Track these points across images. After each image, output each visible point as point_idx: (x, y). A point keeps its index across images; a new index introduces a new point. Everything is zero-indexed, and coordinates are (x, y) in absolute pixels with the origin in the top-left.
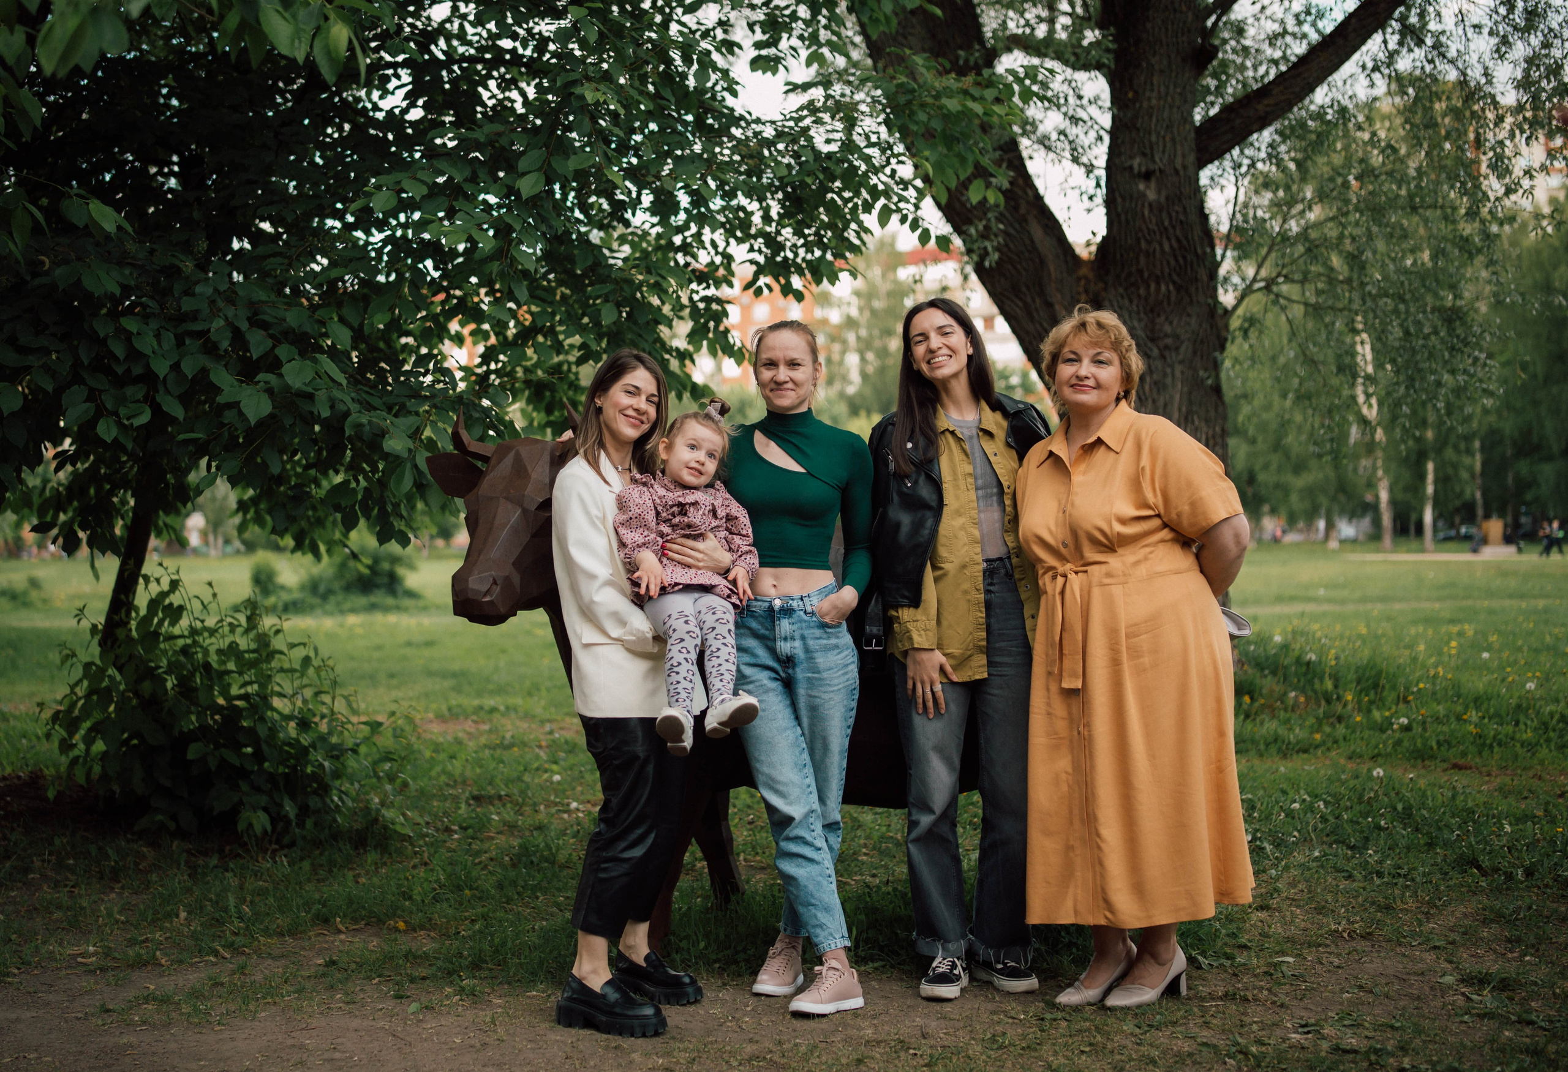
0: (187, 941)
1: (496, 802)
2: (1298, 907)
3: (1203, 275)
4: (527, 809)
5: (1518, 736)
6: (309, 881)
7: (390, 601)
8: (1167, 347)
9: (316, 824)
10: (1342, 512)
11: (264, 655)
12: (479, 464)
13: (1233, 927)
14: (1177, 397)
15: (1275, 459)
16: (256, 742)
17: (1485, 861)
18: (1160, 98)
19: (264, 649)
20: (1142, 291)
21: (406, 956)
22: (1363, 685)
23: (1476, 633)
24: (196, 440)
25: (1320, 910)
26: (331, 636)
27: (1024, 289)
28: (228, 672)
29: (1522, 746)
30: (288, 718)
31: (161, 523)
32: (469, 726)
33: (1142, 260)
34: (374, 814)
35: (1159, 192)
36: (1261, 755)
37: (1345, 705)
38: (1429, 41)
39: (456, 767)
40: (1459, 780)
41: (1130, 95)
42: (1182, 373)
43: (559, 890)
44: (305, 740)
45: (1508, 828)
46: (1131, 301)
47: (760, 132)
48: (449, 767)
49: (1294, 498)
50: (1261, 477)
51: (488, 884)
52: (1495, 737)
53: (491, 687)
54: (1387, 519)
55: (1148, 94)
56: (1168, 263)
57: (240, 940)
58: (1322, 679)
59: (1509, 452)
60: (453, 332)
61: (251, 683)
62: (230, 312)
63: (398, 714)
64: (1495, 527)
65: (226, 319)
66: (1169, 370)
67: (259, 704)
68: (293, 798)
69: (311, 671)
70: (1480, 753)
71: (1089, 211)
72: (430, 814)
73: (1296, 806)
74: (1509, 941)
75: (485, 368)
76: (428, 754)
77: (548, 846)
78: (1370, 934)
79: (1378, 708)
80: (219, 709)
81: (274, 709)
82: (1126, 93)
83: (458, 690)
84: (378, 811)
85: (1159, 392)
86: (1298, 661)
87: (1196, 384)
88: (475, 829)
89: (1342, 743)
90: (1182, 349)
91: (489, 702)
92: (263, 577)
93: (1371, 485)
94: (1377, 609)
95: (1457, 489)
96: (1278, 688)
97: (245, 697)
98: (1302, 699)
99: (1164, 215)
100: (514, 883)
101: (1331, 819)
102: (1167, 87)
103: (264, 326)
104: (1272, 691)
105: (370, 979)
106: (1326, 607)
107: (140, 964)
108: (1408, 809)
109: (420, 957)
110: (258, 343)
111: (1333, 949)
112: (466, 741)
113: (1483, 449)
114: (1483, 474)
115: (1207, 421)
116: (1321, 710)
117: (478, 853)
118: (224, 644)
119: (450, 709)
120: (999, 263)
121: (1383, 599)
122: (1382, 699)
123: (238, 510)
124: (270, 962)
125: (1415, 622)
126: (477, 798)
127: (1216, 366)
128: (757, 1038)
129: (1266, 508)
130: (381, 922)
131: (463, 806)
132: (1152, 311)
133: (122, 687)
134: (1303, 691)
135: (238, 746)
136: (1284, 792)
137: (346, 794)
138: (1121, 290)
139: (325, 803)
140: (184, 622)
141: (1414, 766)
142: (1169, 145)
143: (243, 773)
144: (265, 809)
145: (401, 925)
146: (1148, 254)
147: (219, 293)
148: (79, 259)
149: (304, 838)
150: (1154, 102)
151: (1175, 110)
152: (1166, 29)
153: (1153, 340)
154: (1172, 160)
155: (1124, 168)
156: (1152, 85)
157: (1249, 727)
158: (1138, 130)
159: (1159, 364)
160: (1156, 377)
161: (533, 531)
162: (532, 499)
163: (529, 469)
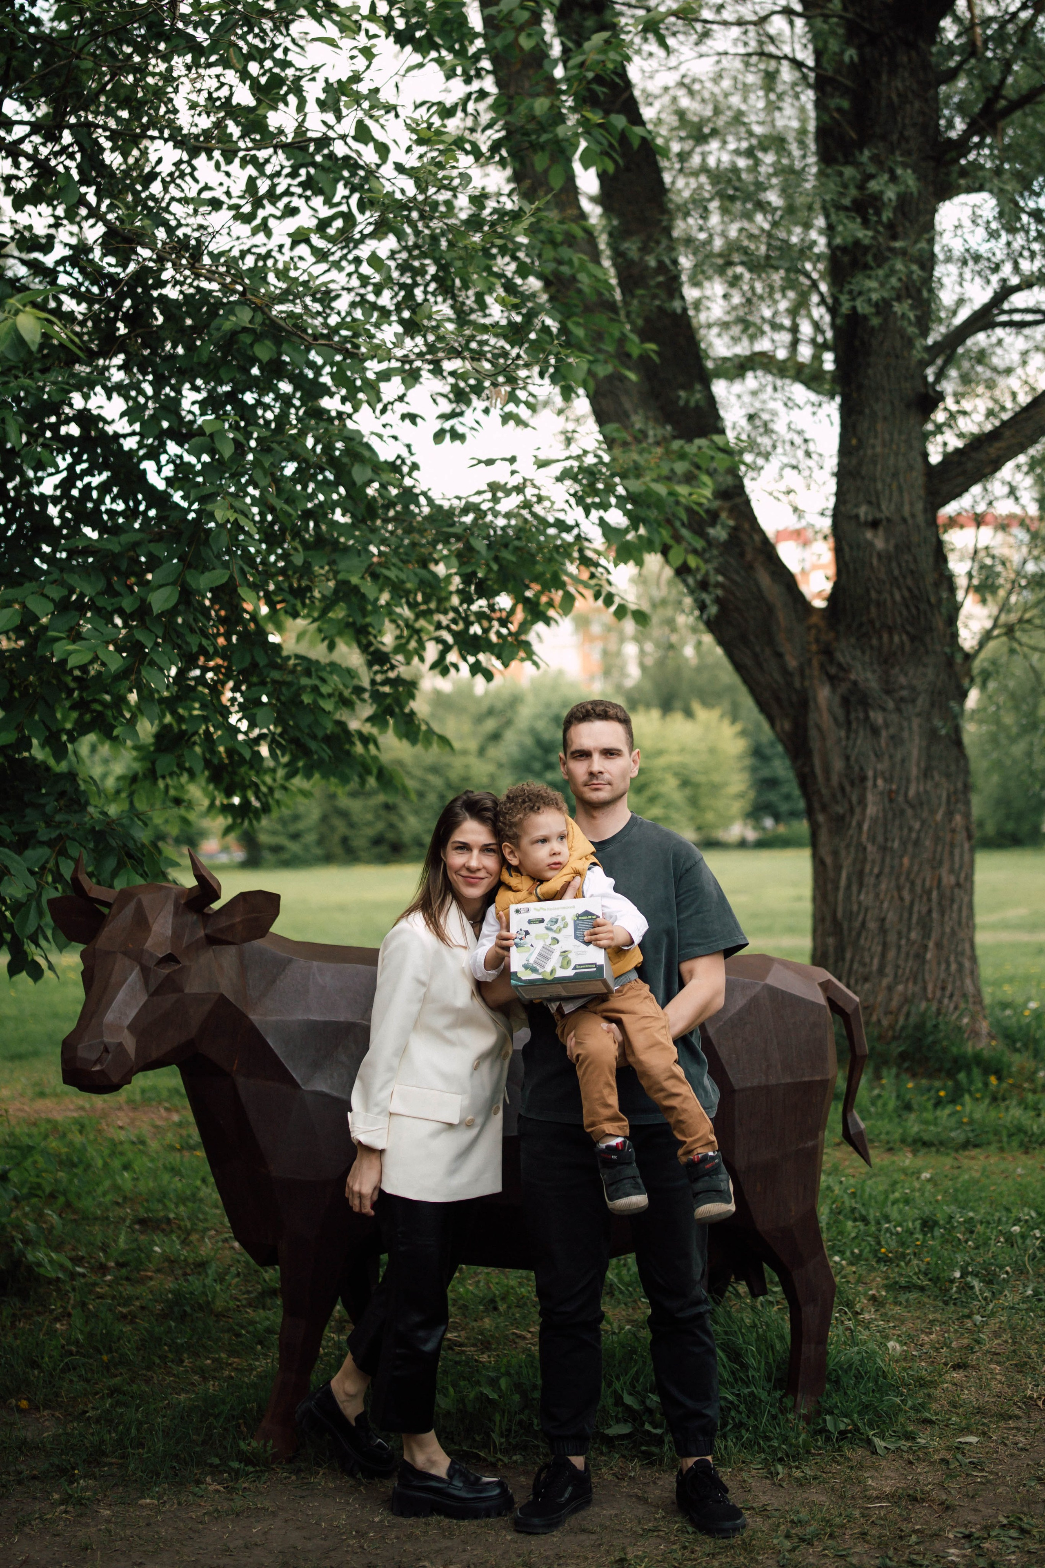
1: (163, 1230)
8: (902, 699)
12: (101, 909)
13: (921, 1397)
14: (915, 752)
18: (884, 445)
20: (875, 642)
21: (20, 1446)
27: (752, 638)
33: (873, 610)
34: (17, 1255)
35: (887, 541)
41: (854, 442)
42: (920, 726)
46: (863, 652)
55: (872, 441)
56: (901, 614)
66: (905, 724)
73: (1016, 1228)
82: (850, 440)
85: (896, 746)
87: (933, 735)
90: (920, 701)
96: (1029, 1065)
99: (894, 564)
102: (891, 434)
104: (1021, 1070)
111: (1023, 1424)
115: (948, 776)
117: (127, 1301)
120: (719, 612)
132: (886, 662)
138: (853, 640)
142: (896, 494)
145: (24, 1404)
146: (878, 604)
150: (878, 449)
151: (900, 458)
152: (889, 376)
153: (888, 692)
154: (899, 509)
155: (850, 518)
156: (876, 431)
157: (993, 1114)
158: (863, 478)
159: (895, 717)
160: (892, 730)
161: (152, 989)
162: (151, 955)
163: (150, 920)
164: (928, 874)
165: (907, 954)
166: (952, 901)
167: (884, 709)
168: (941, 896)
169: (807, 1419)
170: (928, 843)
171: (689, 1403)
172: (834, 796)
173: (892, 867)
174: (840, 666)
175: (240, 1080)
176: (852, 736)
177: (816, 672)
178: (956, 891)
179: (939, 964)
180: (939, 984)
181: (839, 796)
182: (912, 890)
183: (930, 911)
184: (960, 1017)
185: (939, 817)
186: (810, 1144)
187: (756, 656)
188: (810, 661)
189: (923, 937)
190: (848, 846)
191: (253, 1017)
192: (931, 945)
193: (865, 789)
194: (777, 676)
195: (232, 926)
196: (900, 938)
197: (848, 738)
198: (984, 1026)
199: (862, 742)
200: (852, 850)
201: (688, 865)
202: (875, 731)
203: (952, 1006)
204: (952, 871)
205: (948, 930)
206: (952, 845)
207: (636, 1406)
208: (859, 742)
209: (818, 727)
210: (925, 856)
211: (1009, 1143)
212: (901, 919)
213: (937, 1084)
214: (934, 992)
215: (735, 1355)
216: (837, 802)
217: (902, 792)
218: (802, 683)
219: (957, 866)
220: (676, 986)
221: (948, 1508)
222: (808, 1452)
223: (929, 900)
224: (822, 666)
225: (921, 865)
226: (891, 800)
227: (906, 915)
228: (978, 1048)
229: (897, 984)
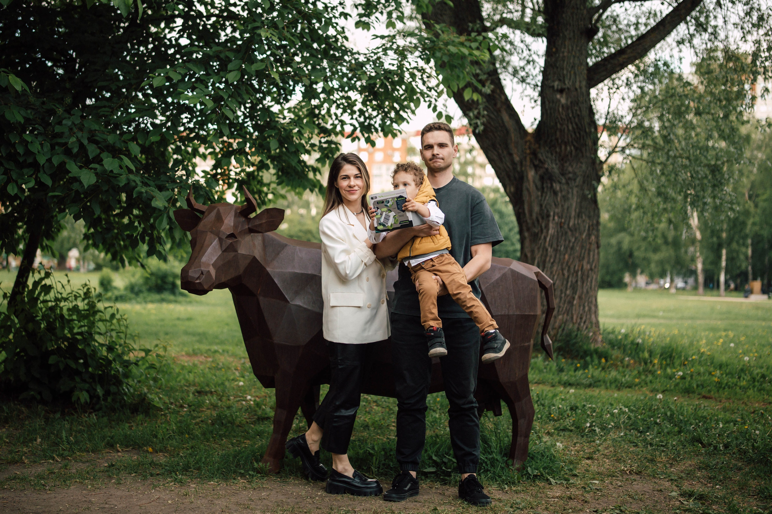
0: (39, 452)
1: (209, 395)
2: (608, 459)
3: (590, 143)
4: (224, 399)
5: (738, 384)
6: (106, 427)
7: (172, 297)
8: (569, 179)
9: (113, 400)
10: (678, 274)
11: (91, 312)
12: (198, 214)
13: (571, 467)
14: (574, 204)
15: (644, 245)
16: (85, 357)
17: (705, 440)
18: (568, 52)
19: (92, 311)
20: (558, 150)
21: (150, 464)
22: (664, 356)
23: (734, 336)
24: (58, 196)
25: (618, 460)
26: (138, 314)
27: (498, 146)
28: (73, 320)
29: (740, 388)
30: (102, 345)
31: (44, 244)
32: (202, 359)
33: (558, 133)
34: (143, 396)
35: (567, 99)
36: (607, 388)
37: (654, 366)
38: (710, 30)
39: (191, 377)
40: (704, 403)
41: (554, 50)
42: (577, 192)
43: (234, 437)
44: (110, 357)
45: (721, 426)
46: (552, 154)
47: (358, 59)
48: (187, 377)
49: (653, 265)
50: (636, 254)
51: (197, 432)
52: (727, 383)
53: (217, 341)
54: (701, 279)
55: (562, 50)
56: (571, 136)
57: (66, 453)
58: (643, 352)
59: (766, 246)
60: (201, 153)
61: (84, 326)
62: (80, 134)
63: (160, 346)
64: (757, 285)
65: (77, 137)
66: (570, 191)
67: (88, 337)
68: (102, 386)
69: (115, 321)
70: (718, 391)
71: (533, 108)
72: (174, 398)
73: (616, 411)
74: (710, 478)
75: (214, 171)
76: (177, 370)
77: (231, 415)
78: (640, 472)
79: (671, 368)
80: (67, 339)
81: (96, 341)
82: (552, 49)
83: (200, 342)
84: (145, 394)
85: (565, 201)
86: (632, 343)
87: (584, 197)
88: (195, 407)
89: (649, 384)
90: (578, 180)
91: (215, 348)
92: (105, 282)
93: (693, 260)
94: (687, 323)
95: (738, 264)
96: (620, 356)
97: (81, 334)
98: (632, 362)
99: (570, 111)
100: (211, 432)
101: (633, 418)
102: (572, 47)
103: (96, 142)
104: (617, 357)
105: (130, 473)
106: (662, 321)
107: (14, 462)
108: (672, 415)
109: (157, 465)
110: (92, 151)
111: (621, 478)
112: (199, 365)
113: (752, 244)
114: (752, 257)
115: (589, 217)
116: (641, 368)
117: (195, 418)
118: (71, 305)
119: (194, 350)
120: (484, 131)
121: (692, 318)
122: (673, 364)
123: (84, 239)
124: (81, 464)
125: (705, 330)
126: (199, 392)
127: (595, 189)
128: (319, 507)
129: (639, 271)
130: (140, 447)
131: (191, 395)
132: (562, 159)
133: (18, 326)
134: (633, 358)
135: (76, 359)
136: (612, 405)
137: (131, 386)
138: (547, 148)
139: (119, 390)
140: (52, 295)
141: (683, 396)
142: (573, 76)
143: (78, 373)
144: (88, 391)
145: (150, 450)
146: (561, 131)
147: (75, 125)
148: (6, 104)
149: (106, 406)
150: (566, 54)
151: (576, 59)
152: (573, 17)
153: (563, 174)
154: (574, 83)
155: (550, 87)
156: (565, 45)
157: (603, 374)
158: (557, 68)
159: (565, 187)
160: (564, 193)
161: (224, 249)
162: (224, 233)
163: (224, 218)
164: (577, 263)
165: (565, 301)
166: (588, 277)
167: (560, 183)
168: (583, 274)
169: (518, 470)
170: (578, 248)
171: (466, 448)
172: (533, 223)
173: (560, 259)
174: (540, 160)
175: (261, 298)
176: (544, 195)
177: (528, 163)
178: (590, 272)
179: (580, 306)
180: (579, 316)
181: (536, 223)
182: (569, 271)
183: (577, 281)
184: (589, 332)
185: (584, 236)
186: (527, 344)
187: (499, 155)
188: (525, 158)
189: (573, 293)
190: (539, 248)
191: (268, 269)
192: (576, 297)
193: (549, 221)
194: (509, 164)
195: (261, 224)
196: (561, 293)
197: (542, 196)
198: (600, 338)
199: (549, 198)
200: (541, 249)
201: (478, 201)
202: (555, 193)
203: (585, 327)
204: (588, 262)
205: (585, 291)
206: (589, 250)
207: (438, 460)
208: (547, 198)
209: (528, 190)
210: (576, 254)
211: (610, 386)
212: (563, 284)
213: (576, 361)
214: (576, 320)
215: (485, 441)
216: (535, 227)
217: (567, 223)
218: (521, 168)
219: (591, 260)
220: (470, 257)
221: (586, 502)
222: (519, 482)
223: (577, 276)
224: (531, 161)
225: (574, 258)
226: (561, 227)
227: (565, 283)
228: (596, 347)
229: (558, 315)
